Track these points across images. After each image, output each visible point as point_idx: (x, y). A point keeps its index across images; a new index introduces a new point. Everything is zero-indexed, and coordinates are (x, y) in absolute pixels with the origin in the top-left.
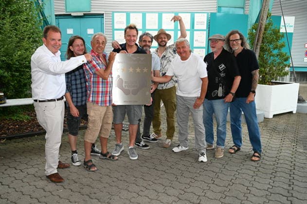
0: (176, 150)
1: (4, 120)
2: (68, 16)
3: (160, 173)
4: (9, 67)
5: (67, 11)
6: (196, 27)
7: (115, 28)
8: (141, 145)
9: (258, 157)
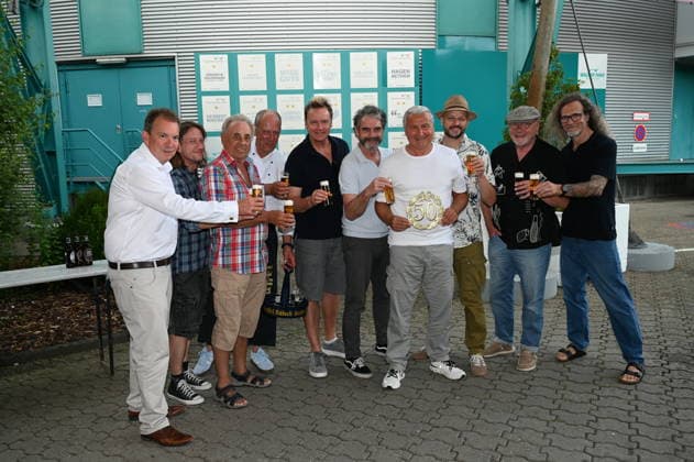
2: (89, 64)
3: (327, 440)
5: (87, 52)
6: (391, 83)
7: (203, 90)
8: (354, 366)
9: (636, 374)
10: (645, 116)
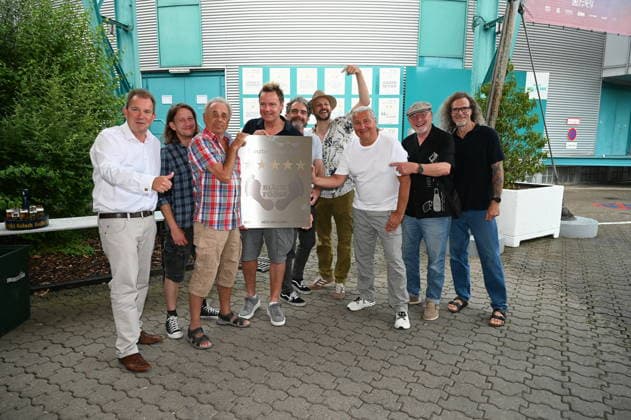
0: (353, 306)
1: (49, 254)
2: (164, 73)
3: (326, 350)
4: (56, 162)
5: (163, 64)
6: (382, 91)
7: (244, 93)
8: (290, 298)
9: (500, 318)
10: (577, 121)
